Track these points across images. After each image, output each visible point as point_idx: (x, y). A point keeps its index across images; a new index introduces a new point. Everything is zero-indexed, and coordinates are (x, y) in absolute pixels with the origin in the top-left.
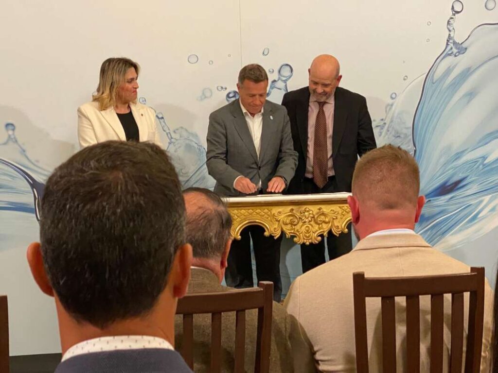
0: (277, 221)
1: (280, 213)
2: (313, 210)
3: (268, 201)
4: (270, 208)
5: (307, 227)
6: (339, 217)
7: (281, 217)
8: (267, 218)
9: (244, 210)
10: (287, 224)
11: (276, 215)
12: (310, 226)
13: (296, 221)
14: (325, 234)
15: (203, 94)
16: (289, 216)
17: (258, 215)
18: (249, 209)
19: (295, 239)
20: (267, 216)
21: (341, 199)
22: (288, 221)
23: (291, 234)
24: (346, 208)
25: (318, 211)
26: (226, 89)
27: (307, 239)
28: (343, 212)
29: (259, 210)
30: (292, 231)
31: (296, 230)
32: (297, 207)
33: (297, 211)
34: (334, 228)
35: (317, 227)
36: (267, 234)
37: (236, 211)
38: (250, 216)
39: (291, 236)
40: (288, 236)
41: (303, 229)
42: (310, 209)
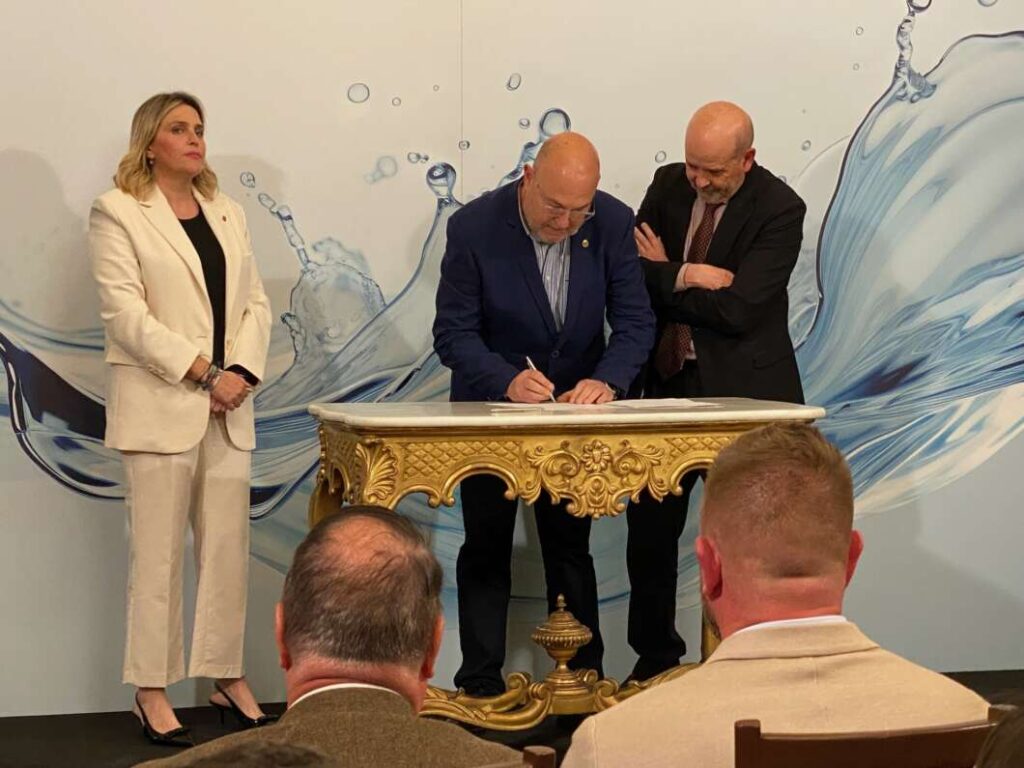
0: (533, 466)
1: (539, 449)
2: (609, 444)
3: (515, 426)
4: (518, 438)
5: (597, 480)
6: (664, 461)
7: (543, 460)
9: (464, 441)
10: (552, 475)
11: (531, 454)
12: (604, 481)
13: (574, 468)
16: (559, 457)
17: (493, 455)
18: (473, 441)
19: (570, 507)
20: (512, 457)
21: (670, 423)
22: (556, 469)
23: (564, 496)
24: (680, 441)
25: (621, 447)
27: (595, 508)
28: (672, 451)
29: (496, 444)
30: (565, 490)
31: (572, 487)
32: (578, 438)
33: (577, 448)
34: (654, 485)
35: (616, 482)
36: (510, 494)
37: (445, 444)
38: (476, 455)
39: (562, 499)
40: (555, 500)
41: (588, 486)
42: (605, 443)
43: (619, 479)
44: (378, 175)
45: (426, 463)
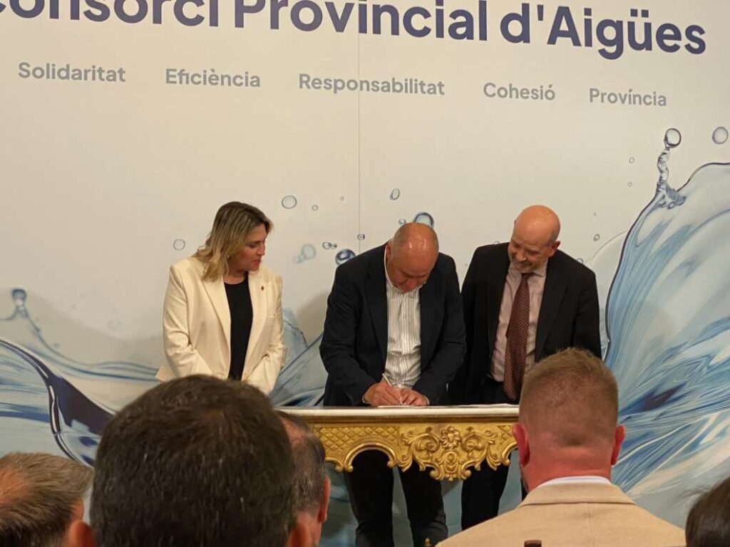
0: (406, 444)
1: (411, 433)
2: (460, 430)
3: (394, 416)
4: (397, 425)
5: (451, 454)
6: (498, 442)
7: (413, 440)
8: (393, 440)
9: (360, 427)
10: (421, 450)
11: (405, 436)
12: (455, 455)
13: (435, 446)
14: (477, 466)
15: (303, 252)
16: (425, 438)
17: (379, 436)
18: (366, 427)
19: (433, 473)
20: (393, 438)
21: (501, 414)
22: (423, 446)
23: (428, 465)
24: (509, 428)
25: (467, 432)
26: (336, 246)
27: (450, 474)
28: (503, 435)
29: (381, 429)
30: (429, 461)
31: (434, 459)
32: (437, 425)
33: (437, 432)
34: (490, 458)
35: (464, 455)
36: (391, 463)
37: (346, 429)
38: (368, 436)
39: (427, 468)
40: (422, 468)
41: (445, 458)
42: (456, 428)
43: (466, 454)
44: (302, 257)
45: (333, 441)
